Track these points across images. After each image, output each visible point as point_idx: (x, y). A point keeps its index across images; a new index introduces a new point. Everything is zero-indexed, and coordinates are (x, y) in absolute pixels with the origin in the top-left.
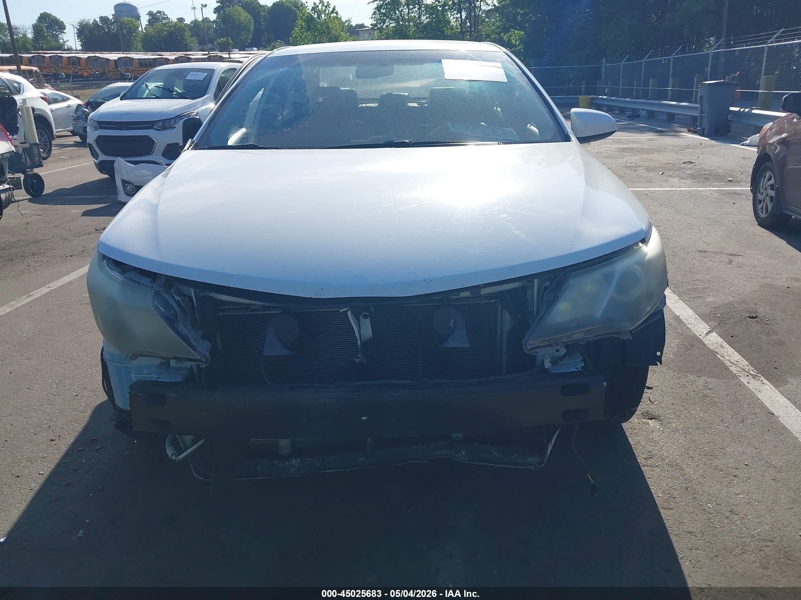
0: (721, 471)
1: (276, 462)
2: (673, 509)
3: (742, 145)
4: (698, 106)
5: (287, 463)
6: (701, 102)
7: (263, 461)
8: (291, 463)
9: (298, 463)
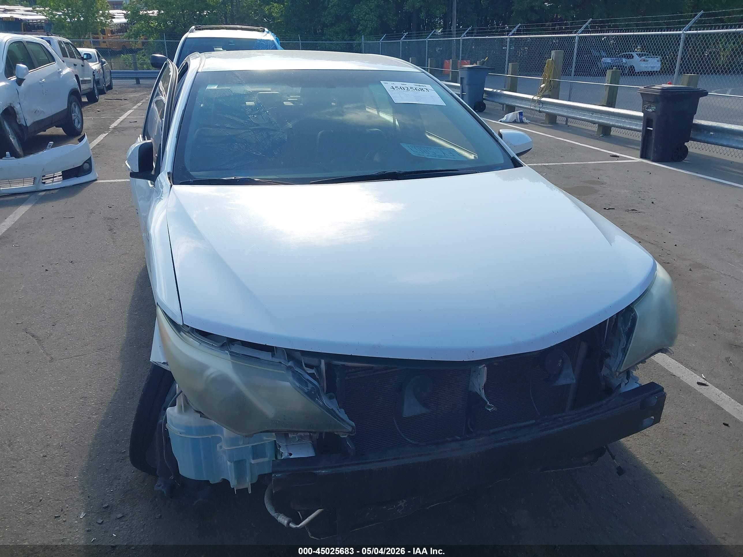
0: (673, 432)
1: (385, 507)
2: (663, 473)
3: (500, 122)
4: (459, 85)
5: (394, 506)
6: (461, 83)
7: (371, 509)
8: (398, 506)
9: (404, 504)
